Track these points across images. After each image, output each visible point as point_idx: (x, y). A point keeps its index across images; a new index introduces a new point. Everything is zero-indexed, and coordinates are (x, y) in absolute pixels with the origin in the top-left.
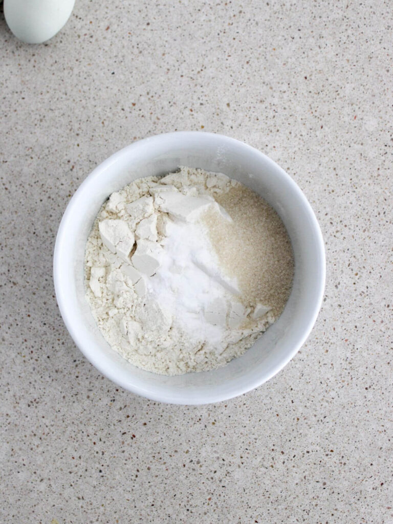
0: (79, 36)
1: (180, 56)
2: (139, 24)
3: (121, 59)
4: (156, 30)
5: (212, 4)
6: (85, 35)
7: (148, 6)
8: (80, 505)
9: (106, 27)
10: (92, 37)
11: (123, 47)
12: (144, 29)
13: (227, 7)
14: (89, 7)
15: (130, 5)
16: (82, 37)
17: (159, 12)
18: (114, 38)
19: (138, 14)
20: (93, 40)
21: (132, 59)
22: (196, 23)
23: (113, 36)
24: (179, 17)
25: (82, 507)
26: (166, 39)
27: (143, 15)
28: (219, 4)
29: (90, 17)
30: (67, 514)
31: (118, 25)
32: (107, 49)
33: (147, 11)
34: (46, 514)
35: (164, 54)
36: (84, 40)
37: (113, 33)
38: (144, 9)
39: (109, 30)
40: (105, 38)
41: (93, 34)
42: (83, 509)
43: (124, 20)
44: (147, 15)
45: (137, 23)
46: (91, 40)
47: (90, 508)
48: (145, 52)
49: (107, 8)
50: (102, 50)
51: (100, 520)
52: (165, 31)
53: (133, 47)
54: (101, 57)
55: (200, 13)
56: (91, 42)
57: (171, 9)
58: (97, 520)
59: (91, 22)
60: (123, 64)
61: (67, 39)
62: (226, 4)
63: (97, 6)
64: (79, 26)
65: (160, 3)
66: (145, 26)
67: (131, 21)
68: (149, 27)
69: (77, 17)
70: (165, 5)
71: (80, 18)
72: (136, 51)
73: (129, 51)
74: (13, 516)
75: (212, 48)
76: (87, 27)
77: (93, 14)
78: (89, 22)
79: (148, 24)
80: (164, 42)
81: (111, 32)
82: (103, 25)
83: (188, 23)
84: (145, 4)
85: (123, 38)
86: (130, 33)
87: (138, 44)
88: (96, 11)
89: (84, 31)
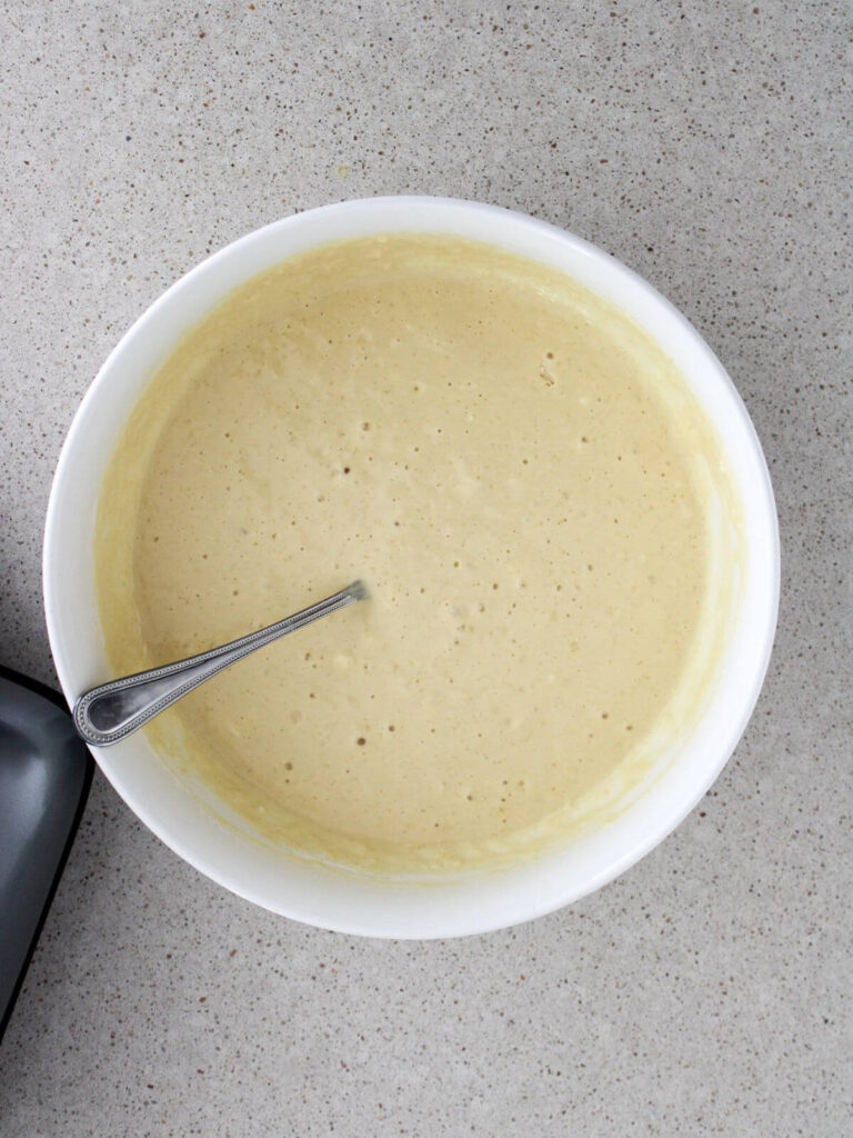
0: (279, 943)
1: (121, 903)
2: (183, 957)
3: (213, 903)
4: (157, 946)
5: (68, 983)
6: (269, 945)
7: (168, 984)
8: (301, 200)
9: (236, 955)
10: (259, 941)
11: (209, 922)
12: (175, 948)
13: (44, 977)
14: (262, 989)
15: (197, 989)
16: (274, 941)
17: (151, 975)
18: (224, 936)
19: (184, 973)
20: (257, 936)
21: (195, 901)
22: (94, 954)
23: (225, 940)
24: (120, 965)
25: (298, 197)
26: (142, 930)
27: (176, 971)
28: (56, 982)
29: (261, 973)
30: (322, 187)
31: (217, 957)
32: (236, 921)
33: (170, 977)
34: (355, 187)
35: (146, 906)
36: (272, 936)
37: (225, 945)
38: (174, 981)
39: (231, 949)
40: (239, 938)
41: (257, 945)
42: (296, 193)
43: (206, 965)
44: (171, 970)
45: (186, 958)
46: (260, 937)
47: (286, 195)
48: (175, 911)
49: (233, 987)
50: (243, 918)
51: (271, 176)
52: (143, 944)
53: (194, 921)
54: (244, 909)
55: (86, 969)
56: (261, 932)
57: (131, 978)
58: (275, 175)
59: (260, 964)
60: (211, 895)
61: (298, 940)
62: (46, 982)
63: (249, 990)
64: (279, 959)
65: (150, 989)
66: (175, 953)
67: (196, 963)
68: (168, 950)
69: (282, 975)
70: (142, 985)
71: (276, 972)
72: (189, 914)
73: (200, 914)
74: (408, 186)
75: (71, 912)
76: (266, 957)
77: (256, 977)
78: (263, 965)
79: (169, 956)
80: (144, 925)
81: (227, 947)
82: (240, 960)
83: (106, 954)
84: (173, 989)
85: (209, 936)
86: (199, 943)
87: (186, 924)
88: (251, 982)
89: (270, 951)
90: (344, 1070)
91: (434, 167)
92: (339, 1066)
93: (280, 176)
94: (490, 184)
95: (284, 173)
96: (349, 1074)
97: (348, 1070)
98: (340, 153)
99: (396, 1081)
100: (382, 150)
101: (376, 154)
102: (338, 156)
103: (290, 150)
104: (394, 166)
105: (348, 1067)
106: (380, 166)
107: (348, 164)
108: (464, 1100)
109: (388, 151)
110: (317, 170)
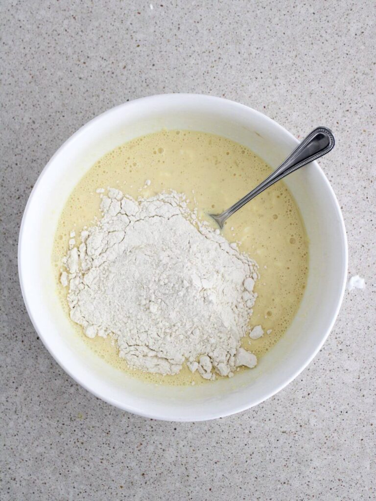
90: (74, 16)
91: (40, 418)
92: (76, 18)
93: (108, 414)
94: (15, 412)
95: (106, 415)
96: (72, 14)
97: (73, 16)
98: (81, 424)
99: (51, 11)
100: (63, 426)
101: (65, 424)
102: (82, 423)
103: (103, 425)
104: (58, 419)
105: (72, 17)
106: (63, 419)
107: (78, 420)
108: (20, 4)
109: (60, 425)
110: (91, 417)
